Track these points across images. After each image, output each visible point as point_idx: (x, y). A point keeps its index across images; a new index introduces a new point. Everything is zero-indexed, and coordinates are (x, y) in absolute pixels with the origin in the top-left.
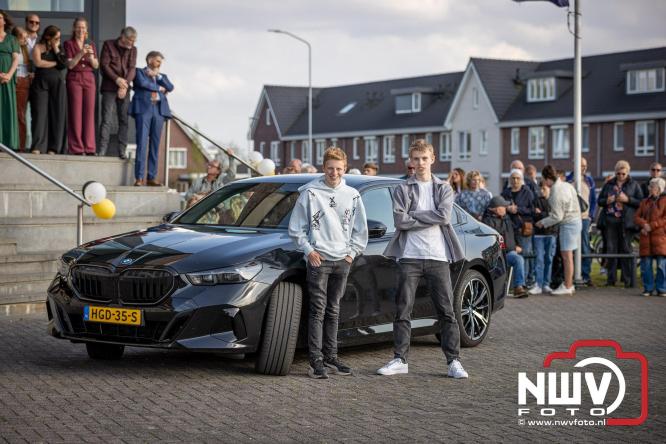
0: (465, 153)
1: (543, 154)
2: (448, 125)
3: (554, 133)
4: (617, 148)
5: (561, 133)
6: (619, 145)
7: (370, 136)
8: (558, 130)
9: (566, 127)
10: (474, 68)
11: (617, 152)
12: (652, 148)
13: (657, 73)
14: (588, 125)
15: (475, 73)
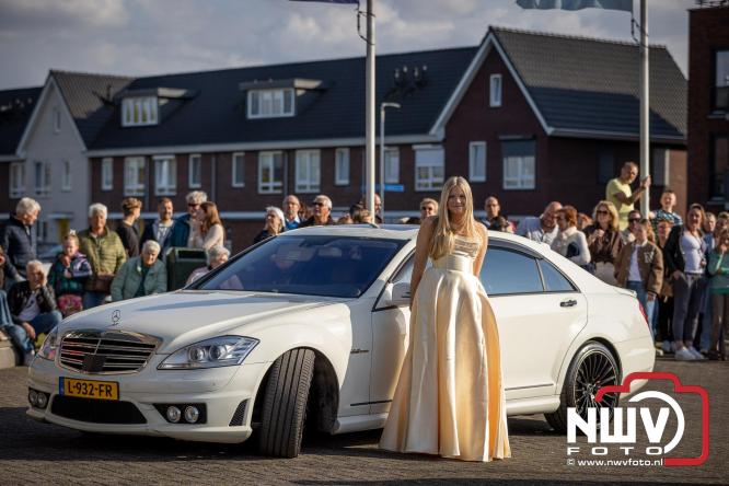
0: (43, 190)
1: (144, 191)
2: (20, 154)
3: (157, 165)
4: (235, 184)
5: (165, 165)
8: (161, 161)
9: (172, 157)
10: (55, 83)
11: (236, 189)
12: (279, 184)
13: (285, 93)
14: (199, 156)
15: (56, 88)
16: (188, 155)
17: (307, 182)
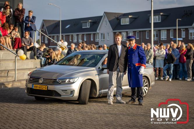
0: (103, 40)
2: (98, 31)
4: (147, 38)
6: (147, 37)
7: (75, 35)
8: (130, 33)
9: (132, 32)
11: (147, 39)
12: (157, 38)
13: (159, 16)
14: (138, 32)
15: (106, 16)
16: (136, 31)
17: (164, 38)
